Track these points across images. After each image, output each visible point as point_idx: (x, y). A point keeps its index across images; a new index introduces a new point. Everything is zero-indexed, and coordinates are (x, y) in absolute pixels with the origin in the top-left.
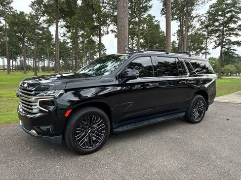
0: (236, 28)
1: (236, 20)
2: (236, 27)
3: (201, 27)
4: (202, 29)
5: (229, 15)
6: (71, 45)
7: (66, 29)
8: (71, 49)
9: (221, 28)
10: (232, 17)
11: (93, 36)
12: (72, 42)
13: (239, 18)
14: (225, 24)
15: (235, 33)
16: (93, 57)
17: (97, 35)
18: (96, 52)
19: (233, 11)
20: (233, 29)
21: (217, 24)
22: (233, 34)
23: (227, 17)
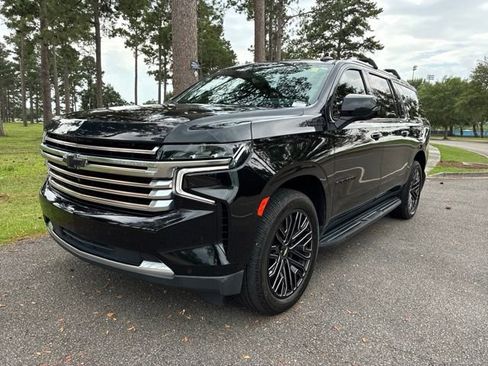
0: (361, 45)
1: (361, 28)
2: (362, 42)
3: (299, 38)
4: (300, 41)
5: (349, 18)
6: (16, 59)
7: (7, 20)
8: (17, 67)
9: (335, 43)
10: (356, 22)
11: (76, 39)
12: (18, 52)
13: (366, 25)
14: (342, 35)
15: (358, 53)
16: (73, 88)
17: (86, 37)
18: (81, 77)
19: (357, 11)
20: (355, 47)
21: (327, 34)
22: (355, 55)
23: (346, 22)
